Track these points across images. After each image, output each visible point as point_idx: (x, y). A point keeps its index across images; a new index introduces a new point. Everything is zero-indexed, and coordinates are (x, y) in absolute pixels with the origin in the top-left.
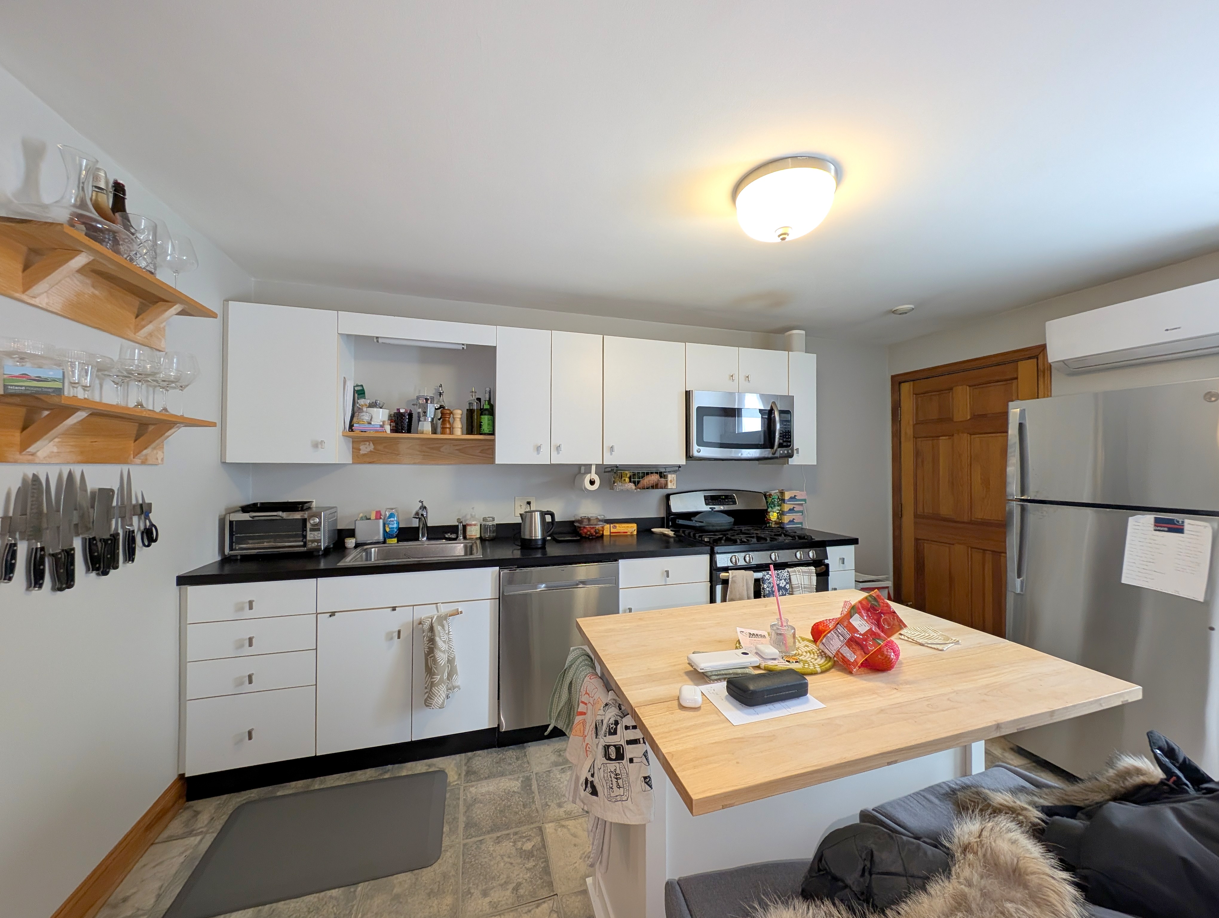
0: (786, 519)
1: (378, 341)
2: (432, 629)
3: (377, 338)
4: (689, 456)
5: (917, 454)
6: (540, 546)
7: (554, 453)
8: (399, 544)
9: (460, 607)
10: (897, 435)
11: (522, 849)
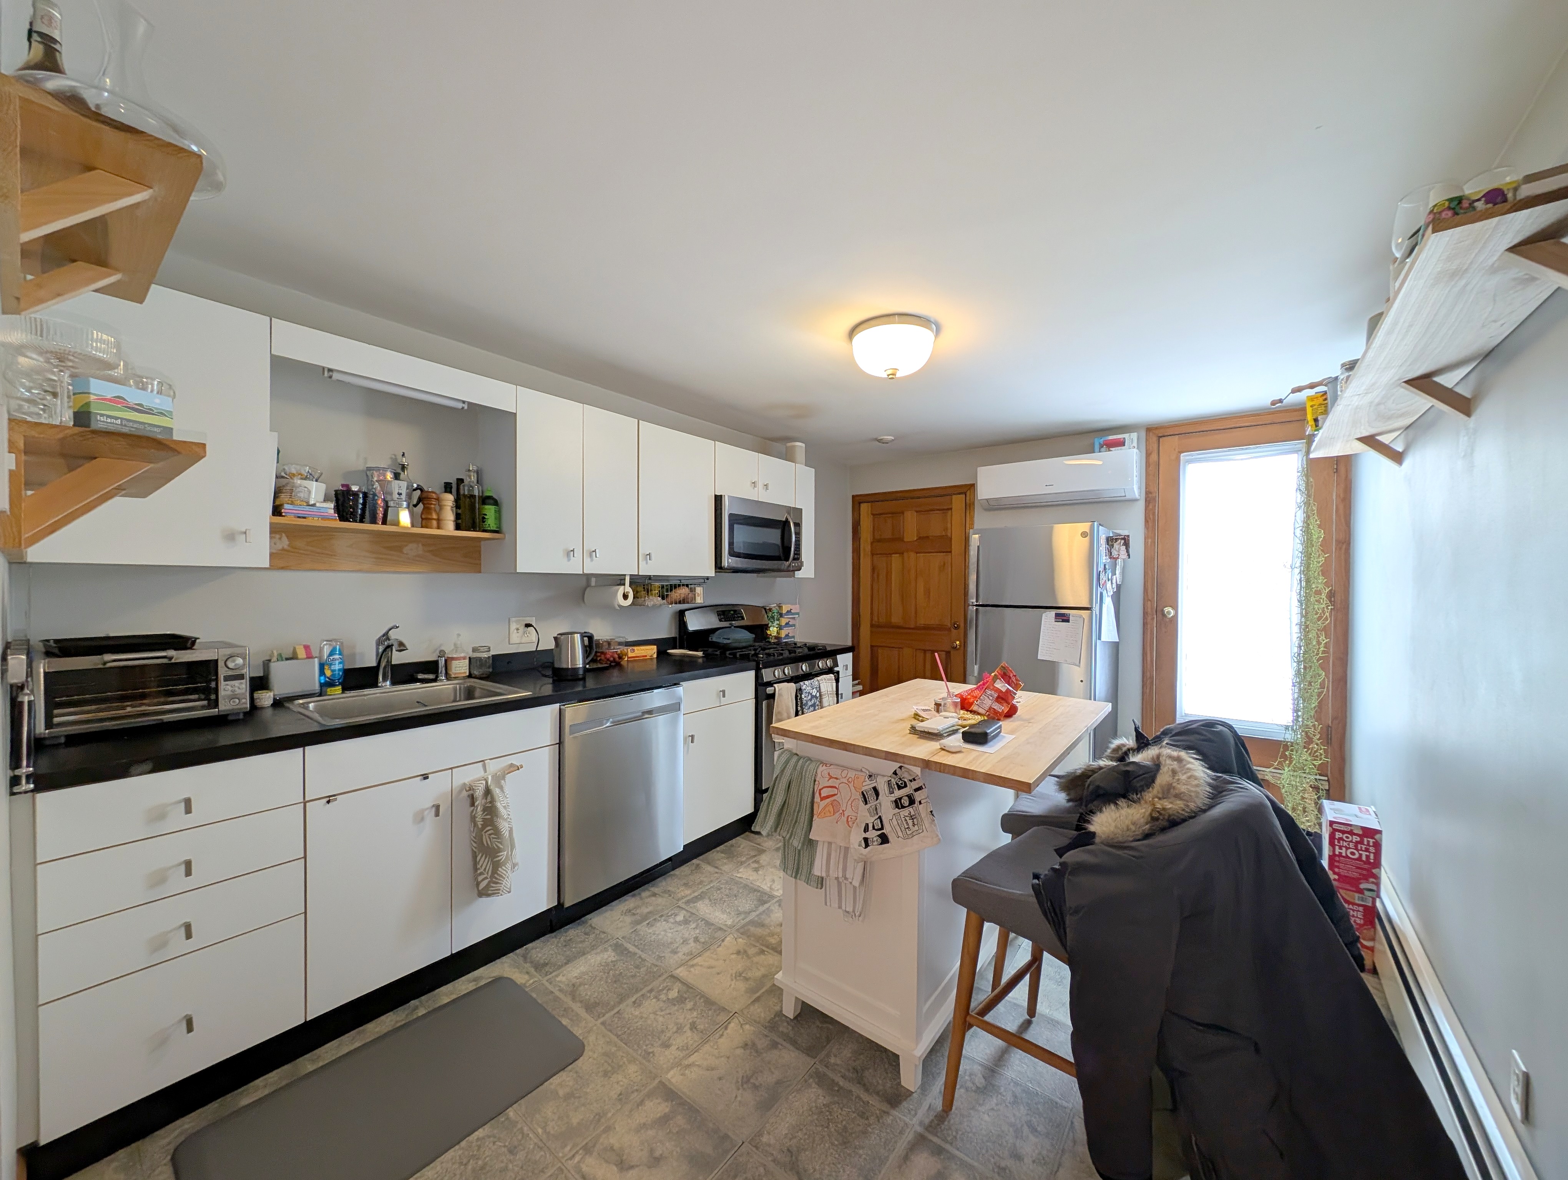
0: (783, 634)
1: (331, 377)
2: (488, 792)
3: (330, 370)
4: (719, 567)
5: (873, 569)
6: (581, 676)
7: (587, 560)
8: (344, 695)
9: (515, 760)
10: (856, 551)
11: (668, 999)
